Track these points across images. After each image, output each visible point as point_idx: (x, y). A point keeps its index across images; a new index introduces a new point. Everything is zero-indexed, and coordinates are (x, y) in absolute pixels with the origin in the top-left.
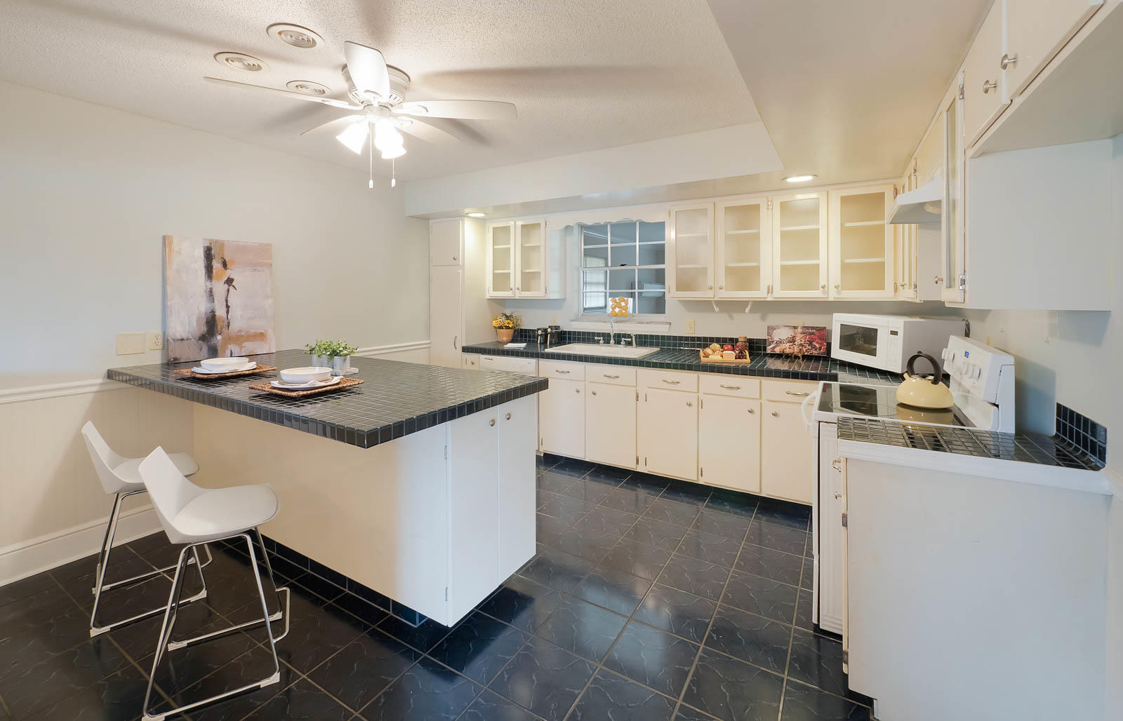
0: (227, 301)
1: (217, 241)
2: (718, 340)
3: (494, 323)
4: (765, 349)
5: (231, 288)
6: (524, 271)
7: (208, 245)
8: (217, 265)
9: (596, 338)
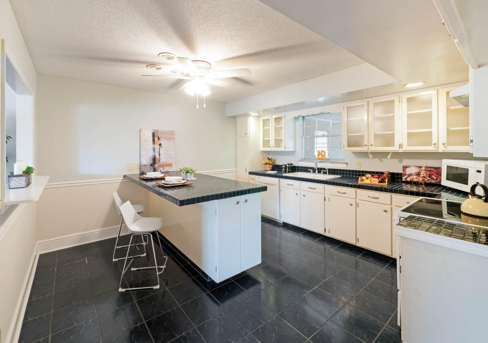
0: (159, 152)
1: (156, 130)
2: (370, 172)
3: (264, 162)
4: (401, 178)
5: (161, 147)
6: (276, 139)
7: (153, 132)
8: (156, 139)
9: (309, 170)
